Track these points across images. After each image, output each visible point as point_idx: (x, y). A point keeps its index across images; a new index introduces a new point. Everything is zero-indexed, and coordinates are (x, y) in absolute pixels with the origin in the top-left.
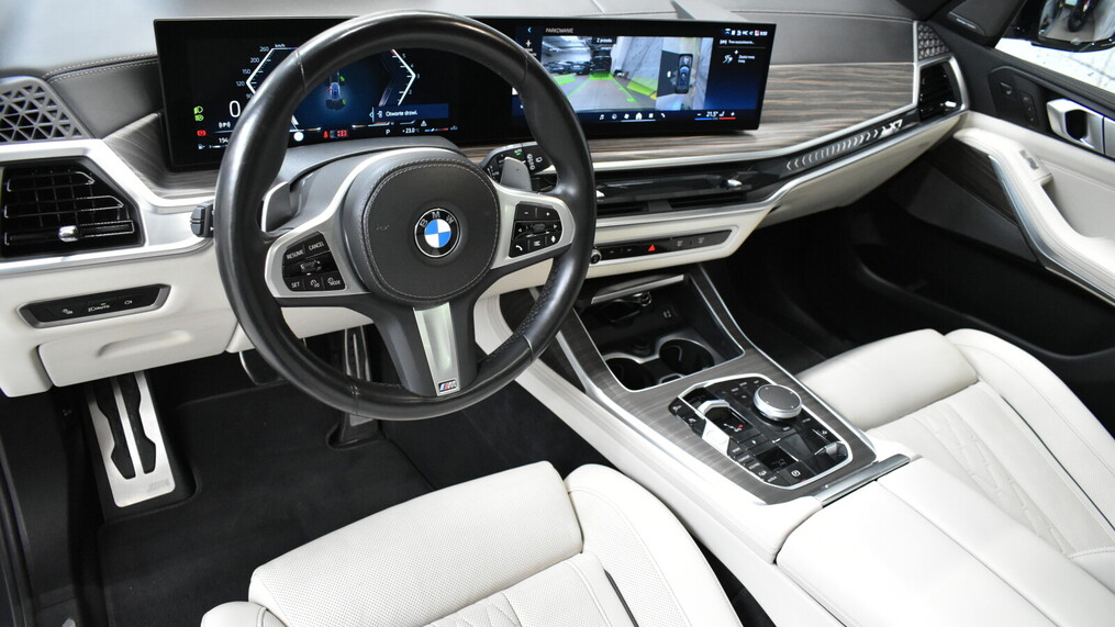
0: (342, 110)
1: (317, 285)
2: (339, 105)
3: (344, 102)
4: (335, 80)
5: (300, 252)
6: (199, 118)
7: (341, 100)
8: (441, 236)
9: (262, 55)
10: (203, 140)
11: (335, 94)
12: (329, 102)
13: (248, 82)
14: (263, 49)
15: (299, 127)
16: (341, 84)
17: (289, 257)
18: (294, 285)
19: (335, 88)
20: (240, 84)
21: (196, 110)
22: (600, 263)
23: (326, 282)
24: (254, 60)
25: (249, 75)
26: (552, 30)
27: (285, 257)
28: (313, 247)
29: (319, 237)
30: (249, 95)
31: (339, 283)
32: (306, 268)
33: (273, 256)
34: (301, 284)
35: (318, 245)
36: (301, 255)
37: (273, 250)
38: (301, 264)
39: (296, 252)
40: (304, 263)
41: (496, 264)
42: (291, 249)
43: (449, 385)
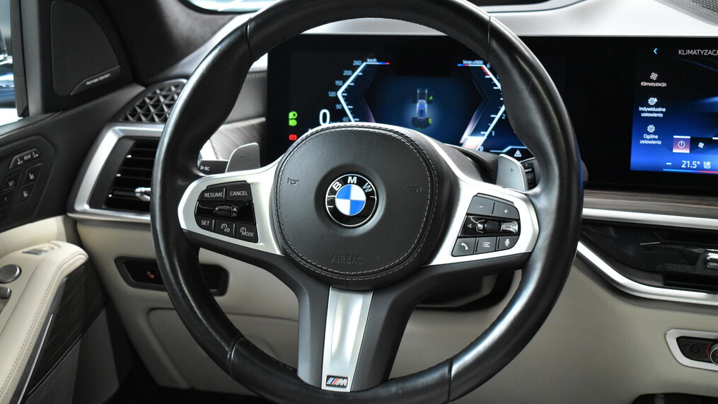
1: (228, 230)
2: (425, 123)
3: (430, 121)
4: (422, 97)
5: (218, 194)
6: (293, 123)
7: (427, 119)
8: (354, 204)
9: (354, 69)
11: (422, 112)
12: (415, 120)
13: (340, 94)
14: (356, 63)
16: (429, 102)
17: (207, 195)
18: (204, 223)
19: (422, 106)
20: (332, 94)
21: (291, 115)
23: (237, 229)
24: (346, 73)
25: (340, 87)
26: (689, 52)
27: (203, 192)
28: (235, 194)
29: (245, 186)
30: (338, 107)
31: (252, 234)
32: (219, 210)
33: (192, 191)
34: (211, 223)
35: (242, 193)
36: (219, 197)
37: (194, 184)
38: (217, 206)
39: (215, 192)
40: (220, 205)
41: (436, 262)
42: (211, 189)
43: (340, 382)
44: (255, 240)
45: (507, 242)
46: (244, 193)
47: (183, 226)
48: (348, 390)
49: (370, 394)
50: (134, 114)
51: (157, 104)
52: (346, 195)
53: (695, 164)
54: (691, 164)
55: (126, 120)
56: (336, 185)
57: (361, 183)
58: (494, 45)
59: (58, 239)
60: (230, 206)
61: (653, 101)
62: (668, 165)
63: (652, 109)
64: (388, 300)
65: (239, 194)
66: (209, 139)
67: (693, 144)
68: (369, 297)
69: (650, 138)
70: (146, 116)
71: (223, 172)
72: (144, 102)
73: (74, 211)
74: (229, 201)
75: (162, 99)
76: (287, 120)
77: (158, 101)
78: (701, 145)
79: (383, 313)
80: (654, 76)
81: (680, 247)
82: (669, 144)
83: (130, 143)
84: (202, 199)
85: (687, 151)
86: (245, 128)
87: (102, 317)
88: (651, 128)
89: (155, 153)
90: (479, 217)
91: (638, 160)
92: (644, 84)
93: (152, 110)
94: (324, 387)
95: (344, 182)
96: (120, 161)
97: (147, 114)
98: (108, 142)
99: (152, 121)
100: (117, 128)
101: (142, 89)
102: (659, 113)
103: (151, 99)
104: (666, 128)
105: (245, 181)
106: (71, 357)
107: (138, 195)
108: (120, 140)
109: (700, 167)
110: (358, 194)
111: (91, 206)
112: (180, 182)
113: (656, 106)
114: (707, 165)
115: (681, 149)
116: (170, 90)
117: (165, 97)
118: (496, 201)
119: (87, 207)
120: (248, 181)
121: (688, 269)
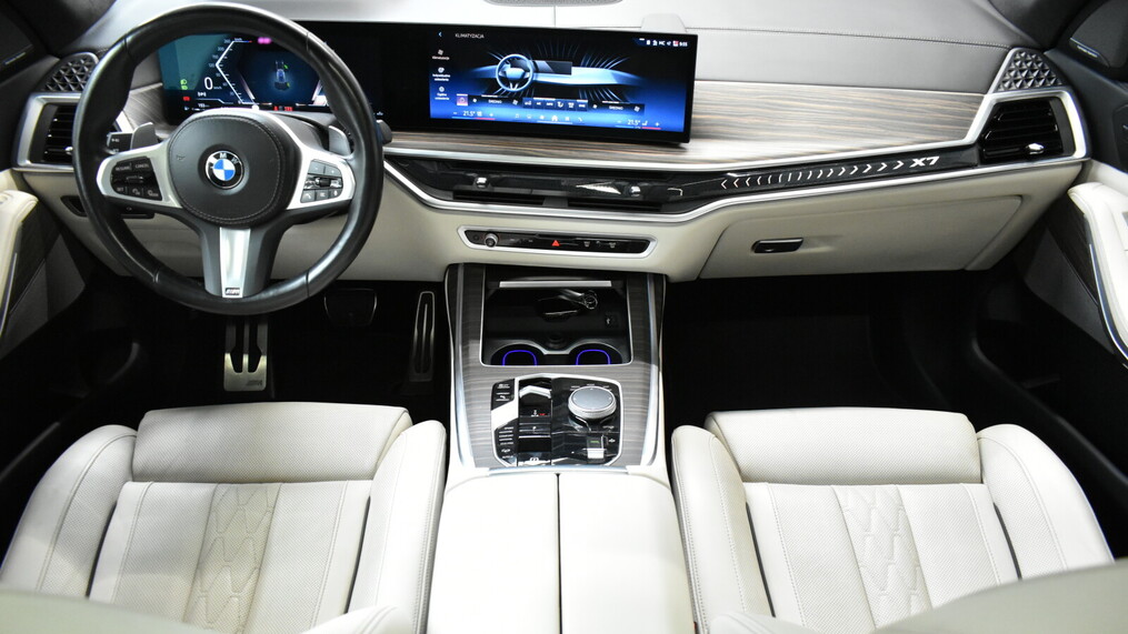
0: (288, 91)
1: (138, 193)
2: (284, 87)
3: (288, 85)
4: (281, 66)
5: (127, 168)
6: (184, 88)
7: (286, 83)
8: (227, 173)
9: (226, 46)
10: (187, 104)
11: (281, 78)
12: (276, 84)
13: (217, 65)
14: (226, 41)
15: (255, 101)
16: (285, 70)
17: (118, 169)
18: (119, 189)
19: (281, 73)
20: (211, 65)
21: (182, 82)
22: (496, 248)
23: (145, 192)
24: (220, 49)
25: (217, 60)
26: (463, 35)
27: (114, 168)
28: (139, 166)
29: (146, 160)
30: (218, 75)
31: (157, 195)
32: (129, 179)
33: (105, 166)
34: (124, 189)
35: (144, 165)
37: (106, 162)
38: (127, 176)
39: (124, 165)
40: (129, 175)
41: (290, 207)
42: (120, 164)
43: (234, 291)
44: (160, 198)
45: (336, 193)
46: (146, 165)
47: (104, 192)
48: (241, 296)
49: (257, 297)
50: (53, 84)
51: (71, 76)
52: (220, 166)
53: (472, 113)
54: (469, 114)
55: (47, 90)
56: (211, 159)
57: (229, 157)
58: (311, 54)
59: (9, 189)
60: (137, 175)
61: (441, 70)
62: (455, 115)
63: (441, 76)
64: (261, 234)
65: (142, 166)
66: (122, 109)
67: (470, 99)
68: (248, 232)
69: (441, 96)
70: (63, 85)
72: (59, 73)
73: (18, 166)
74: (135, 172)
75: (75, 71)
76: (180, 85)
77: (72, 72)
78: (475, 100)
79: (259, 244)
80: (441, 52)
81: (462, 173)
82: (454, 100)
83: (55, 109)
84: (114, 173)
85: (466, 104)
86: (147, 92)
87: (60, 240)
88: (442, 89)
89: (72, 124)
90: (316, 176)
91: (435, 111)
92: (434, 58)
93: (68, 80)
94: (224, 296)
95: (217, 157)
96: (48, 123)
97: (64, 84)
98: (35, 108)
99: (70, 90)
100: (40, 97)
101: (56, 60)
102: (445, 78)
103: (65, 70)
104: (452, 88)
105: (145, 156)
106: (39, 277)
107: (66, 152)
108: (45, 106)
109: (475, 115)
110: (229, 166)
111: (32, 162)
112: (97, 159)
113: (444, 73)
114: (480, 114)
115: (462, 103)
116: (80, 63)
117: (77, 69)
118: (326, 165)
119: (28, 162)
120: (147, 156)
121: (468, 188)
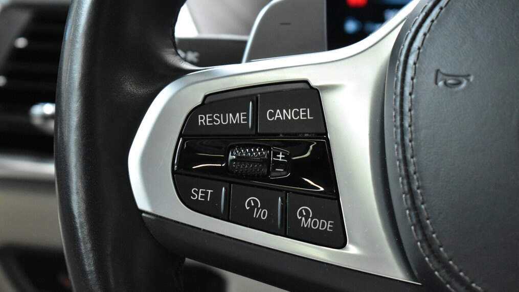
17: (204, 120)
18: (198, 195)
27: (195, 112)
28: (278, 115)
29: (307, 95)
32: (239, 159)
34: (216, 196)
35: (297, 114)
36: (238, 125)
38: (232, 147)
39: (225, 112)
40: (240, 147)
42: (213, 103)
44: (338, 240)
46: (304, 114)
47: (142, 202)
60: (267, 148)
65: (289, 115)
71: (238, 60)
74: (263, 136)
84: (191, 131)
105: (306, 82)
107: (37, 122)
112: (131, 88)
120: (314, 83)
